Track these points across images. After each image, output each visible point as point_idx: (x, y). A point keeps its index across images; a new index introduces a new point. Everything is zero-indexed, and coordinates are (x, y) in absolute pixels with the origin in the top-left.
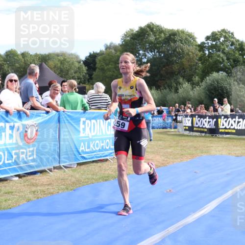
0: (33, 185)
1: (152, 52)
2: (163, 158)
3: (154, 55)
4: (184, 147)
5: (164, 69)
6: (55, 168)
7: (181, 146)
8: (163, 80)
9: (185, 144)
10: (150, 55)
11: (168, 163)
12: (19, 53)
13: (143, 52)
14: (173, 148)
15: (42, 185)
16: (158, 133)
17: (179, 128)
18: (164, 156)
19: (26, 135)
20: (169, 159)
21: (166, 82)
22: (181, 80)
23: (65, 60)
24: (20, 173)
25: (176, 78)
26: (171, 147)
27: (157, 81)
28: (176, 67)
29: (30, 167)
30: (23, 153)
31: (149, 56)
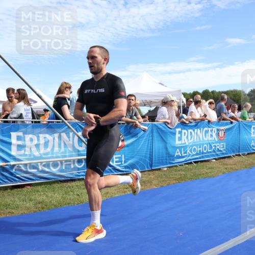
0: (225, 164)
6: (236, 155)
12: (210, 91)
15: (230, 164)
19: (219, 135)
23: (237, 94)
24: (216, 157)
29: (223, 154)
30: (218, 146)
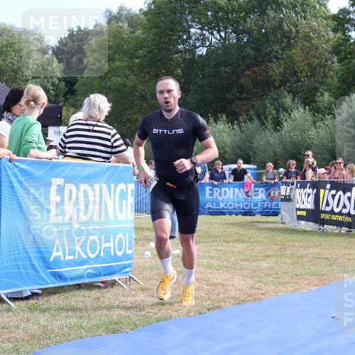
1: (219, 32)
2: (250, 281)
3: (225, 39)
4: (299, 257)
5: (248, 72)
7: (292, 255)
8: (246, 99)
9: (302, 252)
10: (215, 38)
11: (262, 294)
13: (199, 31)
14: (273, 260)
16: (233, 224)
17: (283, 212)
18: (252, 278)
20: (266, 284)
21: (253, 106)
22: (288, 100)
25: (275, 96)
26: (268, 257)
27: (232, 102)
28: (276, 70)
31: (214, 40)
